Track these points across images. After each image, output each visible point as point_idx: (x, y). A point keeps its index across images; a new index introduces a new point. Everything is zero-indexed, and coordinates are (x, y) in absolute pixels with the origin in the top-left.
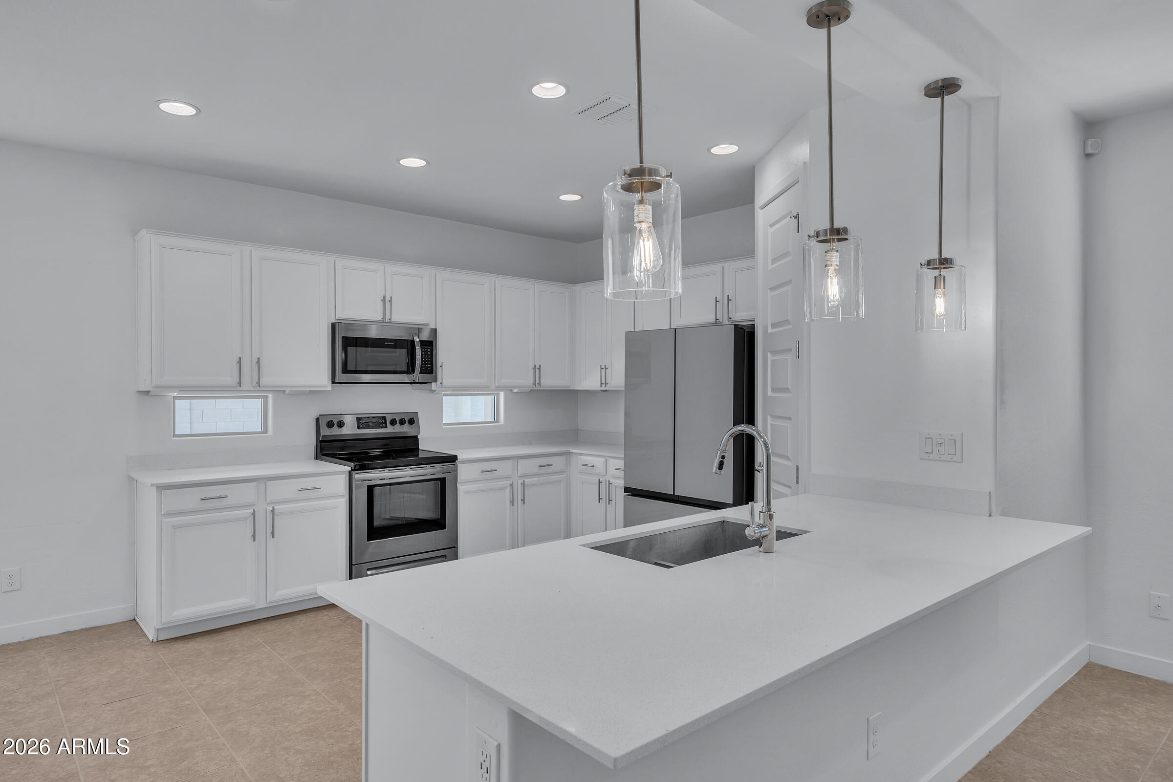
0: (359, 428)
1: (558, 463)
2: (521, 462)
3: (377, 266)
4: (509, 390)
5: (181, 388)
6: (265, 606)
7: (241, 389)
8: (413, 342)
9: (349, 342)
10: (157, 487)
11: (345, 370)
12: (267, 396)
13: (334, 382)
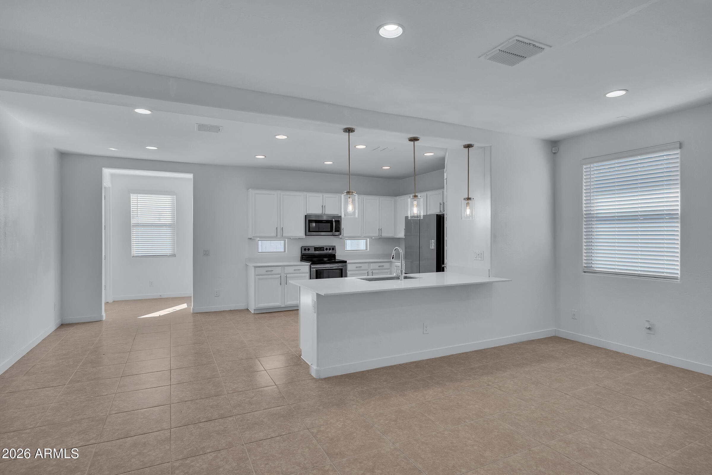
0: (315, 251)
1: (387, 265)
2: (371, 264)
3: (320, 195)
4: (371, 238)
5: (260, 237)
6: (284, 306)
7: (277, 237)
8: (332, 220)
9: (310, 221)
10: (254, 267)
11: (309, 231)
12: (285, 240)
13: (306, 235)
